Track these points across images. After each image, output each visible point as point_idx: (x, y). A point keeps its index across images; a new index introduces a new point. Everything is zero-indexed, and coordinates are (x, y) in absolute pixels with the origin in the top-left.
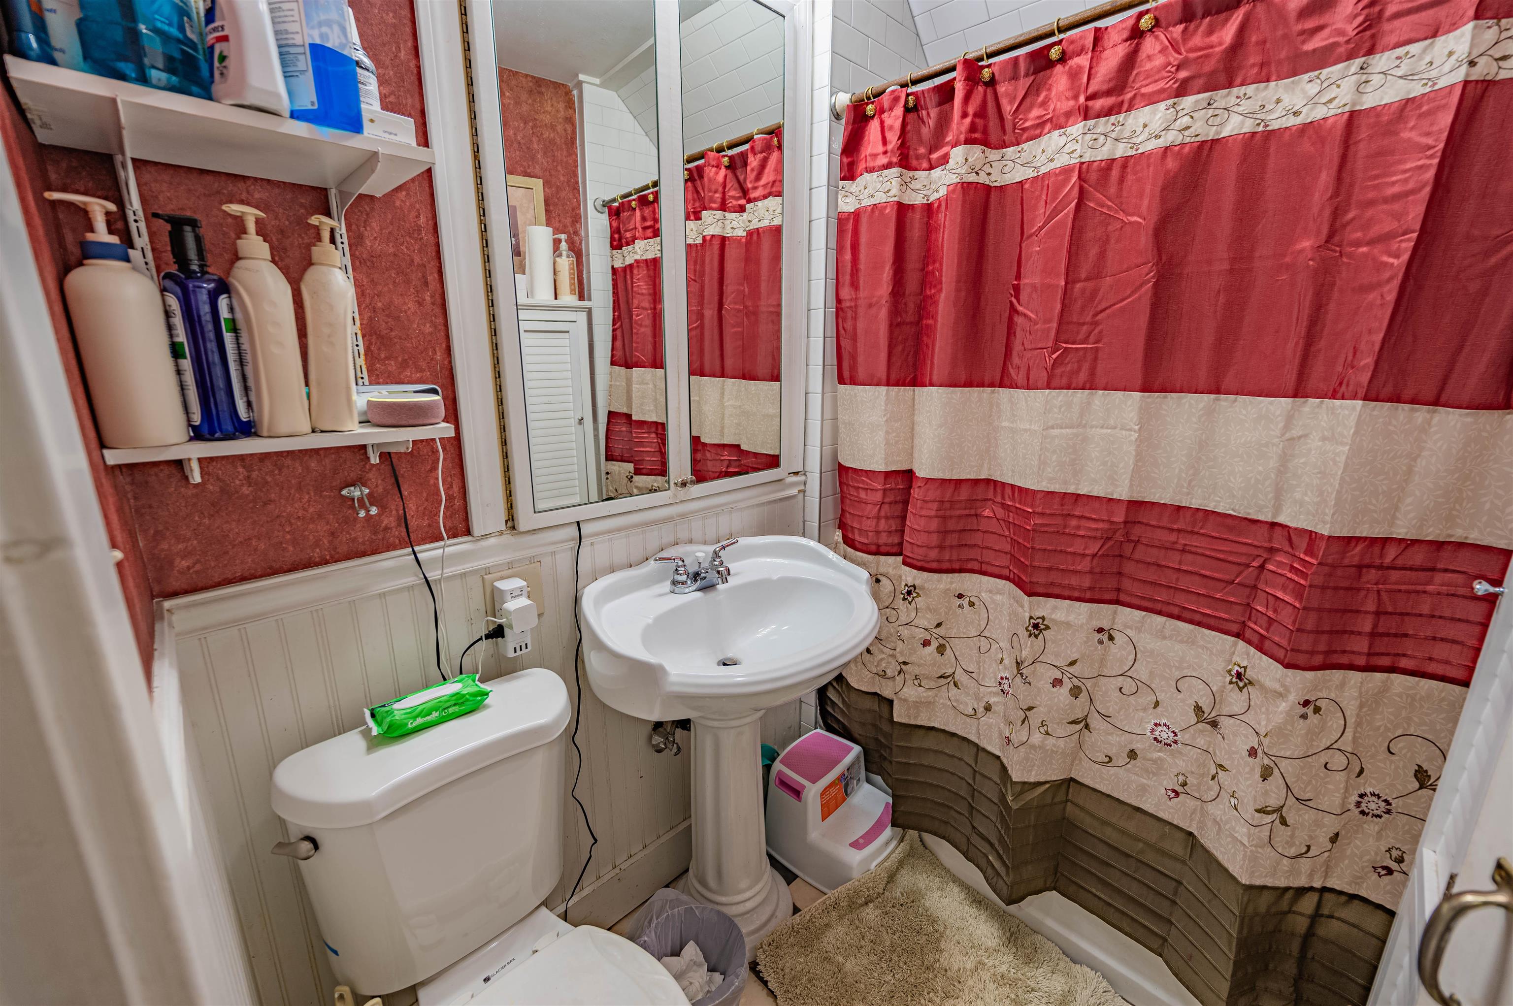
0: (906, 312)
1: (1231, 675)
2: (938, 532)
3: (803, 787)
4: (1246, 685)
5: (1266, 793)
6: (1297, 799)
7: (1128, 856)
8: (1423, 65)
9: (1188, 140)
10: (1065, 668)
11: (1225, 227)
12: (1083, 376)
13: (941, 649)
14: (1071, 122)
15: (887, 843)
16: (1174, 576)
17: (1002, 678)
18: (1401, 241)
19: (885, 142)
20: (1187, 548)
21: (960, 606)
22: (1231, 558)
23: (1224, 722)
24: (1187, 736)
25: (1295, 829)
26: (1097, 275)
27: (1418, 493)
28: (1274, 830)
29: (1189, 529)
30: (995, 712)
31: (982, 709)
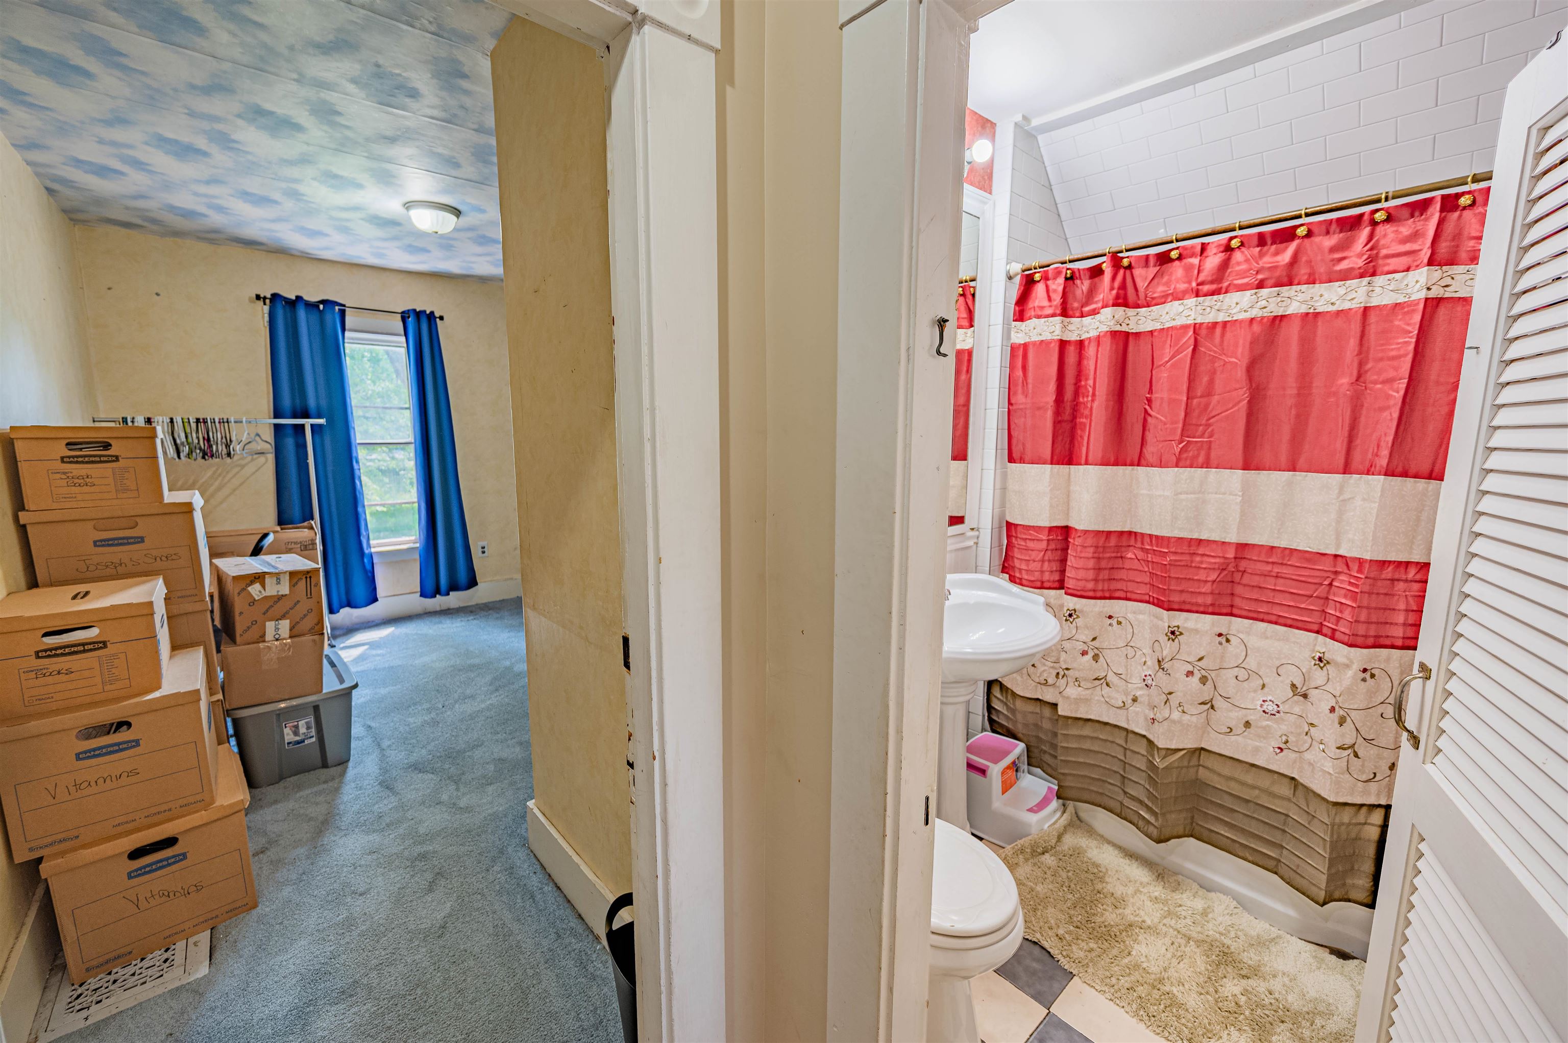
0: (1064, 413)
1: (1315, 660)
2: (1094, 569)
3: (988, 767)
4: (1325, 665)
5: (1343, 735)
6: (1364, 739)
7: (1247, 801)
8: (1403, 286)
9: (1265, 315)
10: (1196, 663)
11: (1293, 366)
12: (1201, 460)
13: (1096, 658)
14: (1187, 296)
15: (1055, 812)
16: (1272, 594)
17: (1146, 676)
18: (1399, 383)
19: (1049, 299)
20: (1280, 575)
21: (1110, 625)
22: (1310, 580)
23: (1313, 694)
24: (1287, 706)
25: (1364, 761)
26: (1209, 393)
27: (1424, 533)
28: (1350, 761)
29: (1280, 562)
30: (1140, 703)
31: (1130, 701)
